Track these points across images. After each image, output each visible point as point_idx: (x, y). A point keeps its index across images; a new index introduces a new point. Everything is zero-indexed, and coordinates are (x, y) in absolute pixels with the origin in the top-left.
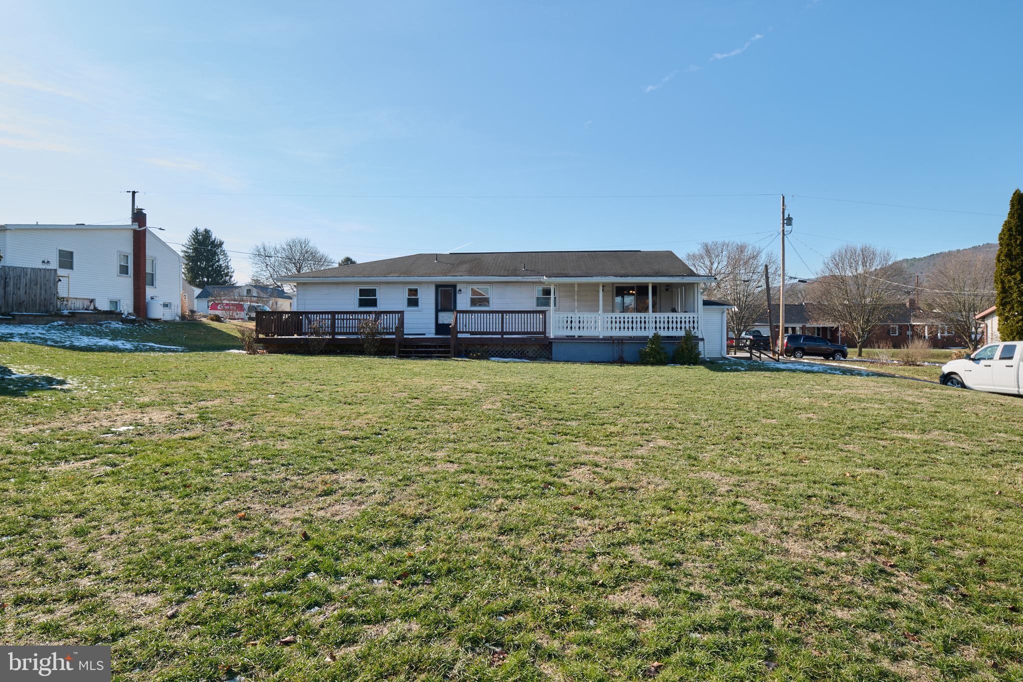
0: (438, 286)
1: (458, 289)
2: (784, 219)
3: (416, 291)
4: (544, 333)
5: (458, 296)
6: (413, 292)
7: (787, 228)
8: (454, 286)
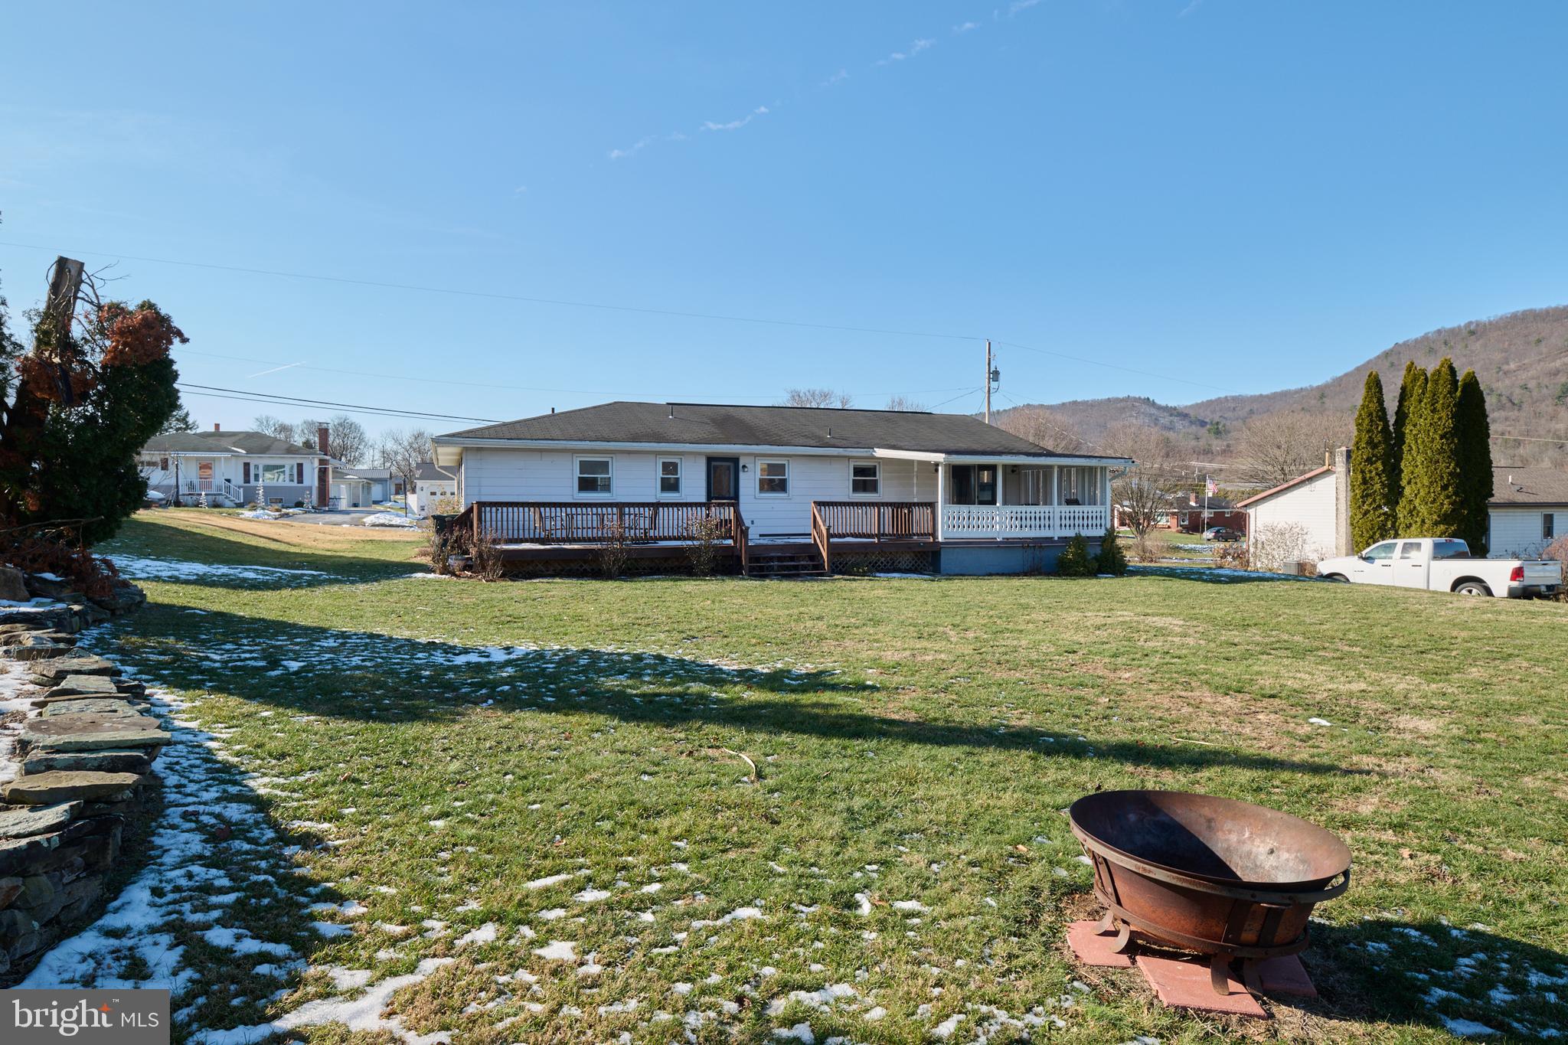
0: (711, 460)
1: (741, 465)
2: (989, 373)
3: (675, 465)
4: (934, 534)
5: (742, 475)
6: (670, 468)
7: (994, 384)
8: (735, 460)
